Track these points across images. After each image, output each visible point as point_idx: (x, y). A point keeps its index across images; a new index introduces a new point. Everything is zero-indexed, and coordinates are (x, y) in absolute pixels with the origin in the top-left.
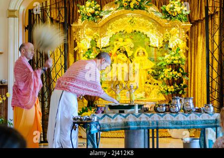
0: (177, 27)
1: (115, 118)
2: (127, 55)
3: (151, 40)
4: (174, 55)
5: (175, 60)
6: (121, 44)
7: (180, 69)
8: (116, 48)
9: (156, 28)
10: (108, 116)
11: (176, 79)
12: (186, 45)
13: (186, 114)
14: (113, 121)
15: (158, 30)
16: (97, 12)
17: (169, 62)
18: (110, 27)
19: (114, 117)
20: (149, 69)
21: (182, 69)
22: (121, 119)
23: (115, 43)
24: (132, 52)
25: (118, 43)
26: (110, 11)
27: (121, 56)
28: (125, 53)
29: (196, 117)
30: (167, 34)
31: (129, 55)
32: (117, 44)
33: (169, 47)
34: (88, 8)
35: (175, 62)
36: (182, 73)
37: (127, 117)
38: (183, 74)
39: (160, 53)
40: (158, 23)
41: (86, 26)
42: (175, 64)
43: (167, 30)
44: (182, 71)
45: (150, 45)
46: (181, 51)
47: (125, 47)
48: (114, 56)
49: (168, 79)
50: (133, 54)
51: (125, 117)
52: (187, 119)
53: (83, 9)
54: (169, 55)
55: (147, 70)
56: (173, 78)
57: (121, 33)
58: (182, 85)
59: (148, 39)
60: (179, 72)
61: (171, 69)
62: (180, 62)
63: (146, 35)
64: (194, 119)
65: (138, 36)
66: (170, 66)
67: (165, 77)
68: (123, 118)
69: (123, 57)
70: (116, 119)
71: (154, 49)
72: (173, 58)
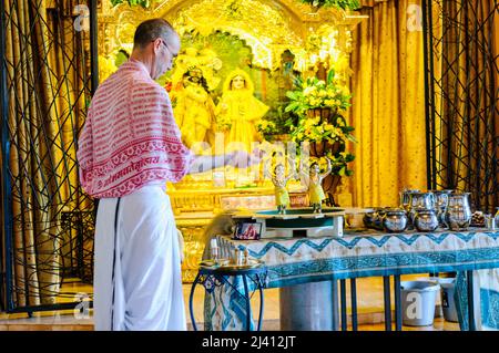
0: (332, 21)
1: (296, 253)
2: (206, 87)
3: (254, 52)
4: (325, 87)
5: (327, 98)
6: (191, 60)
7: (339, 120)
8: (180, 71)
9: (286, 25)
10: (278, 247)
11: (331, 142)
12: (348, 64)
13: (466, 234)
14: (290, 260)
15: (291, 28)
17: (315, 102)
18: (181, 20)
19: (292, 250)
20: (257, 120)
21: (343, 120)
22: (311, 253)
23: (178, 59)
24: (218, 80)
25: (185, 58)
27: (194, 89)
28: (202, 82)
29: (487, 239)
30: (313, 39)
31: (211, 87)
32: (182, 62)
33: (295, 68)
35: (328, 103)
36: (342, 128)
37: (325, 249)
38: (344, 130)
39: (273, 82)
40: (291, 12)
41: (121, 17)
42: (329, 109)
43: (311, 29)
44: (342, 124)
45: (254, 63)
46: (337, 76)
47: (202, 68)
48: (177, 88)
49: (313, 143)
51: (320, 248)
52: (467, 246)
54: (314, 88)
55: (252, 122)
56: (324, 141)
57: (186, 36)
58: (344, 154)
59: (247, 51)
60: (335, 125)
61: (318, 119)
62: (338, 103)
63: (244, 42)
64: (484, 245)
65: (224, 44)
66: (318, 112)
67: (304, 138)
68: (313, 250)
69: (198, 92)
70: (299, 255)
71: (260, 73)
72: (322, 93)
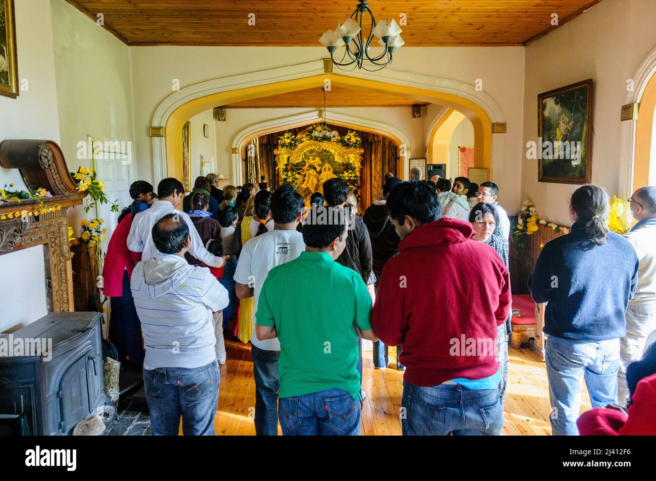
0: (353, 153)
3: (335, 157)
4: (351, 173)
6: (311, 162)
8: (307, 165)
12: (360, 165)
15: (339, 154)
16: (293, 142)
23: (307, 161)
26: (303, 142)
28: (315, 169)
31: (318, 170)
32: (308, 162)
34: (286, 139)
35: (352, 178)
38: (358, 187)
39: (342, 167)
41: (285, 152)
42: (352, 180)
44: (357, 185)
45: (335, 160)
46: (357, 169)
47: (315, 164)
50: (321, 170)
53: (282, 140)
57: (311, 151)
60: (354, 186)
65: (325, 154)
69: (313, 172)
71: (338, 163)
72: (350, 175)
